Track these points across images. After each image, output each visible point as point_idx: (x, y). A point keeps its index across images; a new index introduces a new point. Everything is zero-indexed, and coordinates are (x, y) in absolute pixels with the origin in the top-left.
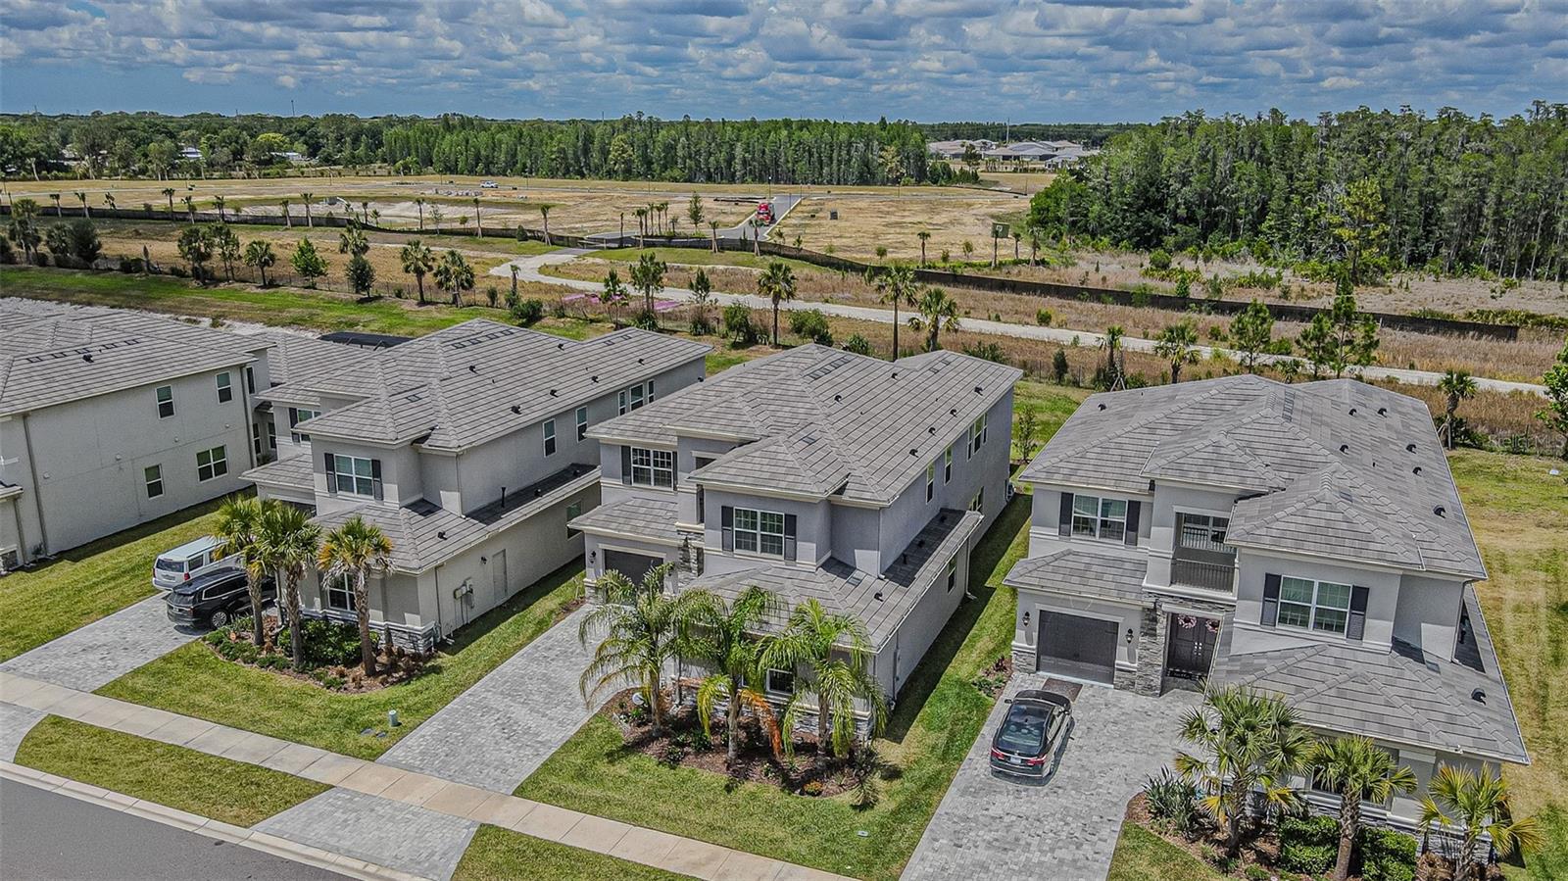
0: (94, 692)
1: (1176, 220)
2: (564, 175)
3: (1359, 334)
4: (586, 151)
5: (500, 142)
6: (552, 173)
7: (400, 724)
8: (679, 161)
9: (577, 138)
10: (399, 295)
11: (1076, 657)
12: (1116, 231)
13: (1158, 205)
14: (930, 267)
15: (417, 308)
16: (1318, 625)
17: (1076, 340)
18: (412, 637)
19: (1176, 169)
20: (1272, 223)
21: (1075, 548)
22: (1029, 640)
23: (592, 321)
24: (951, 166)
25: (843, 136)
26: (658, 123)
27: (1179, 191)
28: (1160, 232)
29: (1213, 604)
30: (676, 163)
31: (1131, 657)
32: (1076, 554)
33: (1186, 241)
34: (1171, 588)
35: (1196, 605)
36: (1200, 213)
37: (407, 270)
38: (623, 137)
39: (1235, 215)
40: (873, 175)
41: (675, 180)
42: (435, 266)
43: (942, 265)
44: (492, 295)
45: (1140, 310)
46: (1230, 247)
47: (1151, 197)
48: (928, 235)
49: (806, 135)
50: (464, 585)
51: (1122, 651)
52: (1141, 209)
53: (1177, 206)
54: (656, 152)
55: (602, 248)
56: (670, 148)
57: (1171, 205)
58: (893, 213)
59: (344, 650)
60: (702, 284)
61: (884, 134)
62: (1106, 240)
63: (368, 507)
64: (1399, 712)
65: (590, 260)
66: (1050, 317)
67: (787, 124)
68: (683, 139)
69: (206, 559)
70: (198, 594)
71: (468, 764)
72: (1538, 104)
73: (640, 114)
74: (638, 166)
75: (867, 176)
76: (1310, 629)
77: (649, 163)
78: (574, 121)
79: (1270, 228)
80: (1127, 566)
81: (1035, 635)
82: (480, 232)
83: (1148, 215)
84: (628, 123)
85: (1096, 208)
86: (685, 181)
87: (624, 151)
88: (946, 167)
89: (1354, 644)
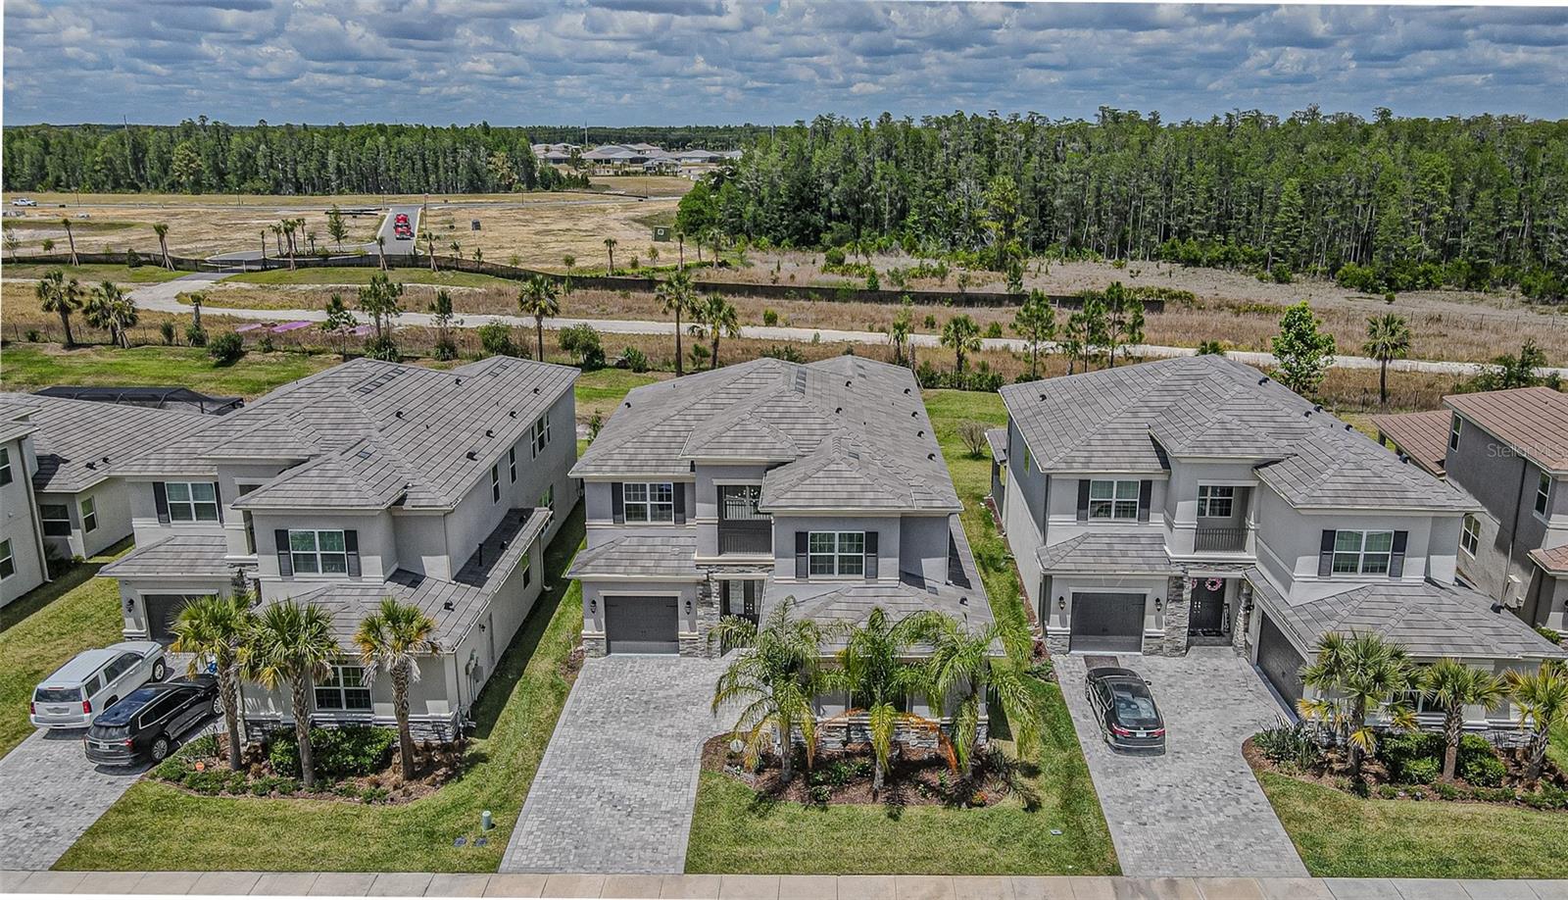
0: (51, 869)
1: (830, 217)
2: (113, 188)
3: (1129, 317)
4: (138, 162)
5: (22, 152)
6: (97, 187)
7: (493, 826)
8: (261, 170)
9: (123, 144)
10: (33, 338)
11: (1105, 632)
12: (776, 231)
13: (811, 204)
14: (619, 274)
15: (65, 352)
16: (1365, 570)
17: (817, 336)
18: (437, 726)
19: (826, 170)
20: (916, 218)
21: (1091, 531)
22: (1063, 623)
23: (311, 353)
24: (560, 171)
25: (448, 142)
26: (227, 129)
27: (831, 191)
28: (817, 231)
29: (1233, 565)
30: (257, 173)
31: (1159, 624)
32: (1094, 536)
33: (841, 238)
34: (1195, 555)
35: (1220, 568)
36: (851, 211)
37: (48, 308)
38: (188, 144)
39: (878, 213)
40: (484, 182)
41: (258, 192)
42: (85, 301)
43: (630, 271)
44: (168, 331)
45: (847, 305)
46: (883, 241)
47: (804, 198)
48: (615, 242)
49: (406, 141)
50: (472, 658)
51: (1150, 619)
52: (797, 208)
53: (831, 204)
54: (232, 161)
55: (242, 271)
56: (247, 157)
57: (825, 203)
58: (532, 221)
59: (369, 756)
60: (444, 306)
61: (490, 139)
62: (765, 240)
63: (341, 586)
64: (1458, 633)
65: (233, 285)
66: (776, 317)
67: (382, 129)
68: (262, 147)
69: (103, 679)
70: (133, 723)
71: (608, 852)
72: (1103, 109)
73: (203, 118)
74: (208, 177)
75: (476, 185)
76: (1359, 575)
77: (221, 175)
78: (89, 126)
79: (914, 222)
80: (1143, 541)
81: (1069, 617)
82: (75, 258)
83: (805, 214)
84: (188, 130)
85: (750, 208)
86: (272, 193)
87: (192, 161)
88: (555, 172)
89: (1395, 581)
